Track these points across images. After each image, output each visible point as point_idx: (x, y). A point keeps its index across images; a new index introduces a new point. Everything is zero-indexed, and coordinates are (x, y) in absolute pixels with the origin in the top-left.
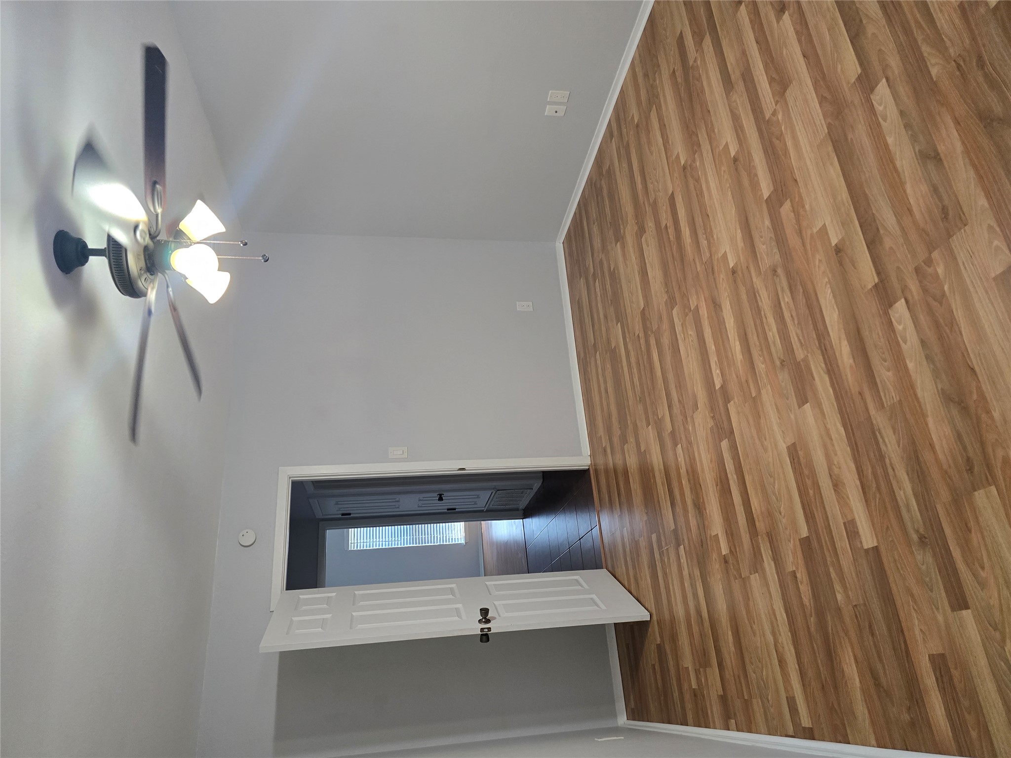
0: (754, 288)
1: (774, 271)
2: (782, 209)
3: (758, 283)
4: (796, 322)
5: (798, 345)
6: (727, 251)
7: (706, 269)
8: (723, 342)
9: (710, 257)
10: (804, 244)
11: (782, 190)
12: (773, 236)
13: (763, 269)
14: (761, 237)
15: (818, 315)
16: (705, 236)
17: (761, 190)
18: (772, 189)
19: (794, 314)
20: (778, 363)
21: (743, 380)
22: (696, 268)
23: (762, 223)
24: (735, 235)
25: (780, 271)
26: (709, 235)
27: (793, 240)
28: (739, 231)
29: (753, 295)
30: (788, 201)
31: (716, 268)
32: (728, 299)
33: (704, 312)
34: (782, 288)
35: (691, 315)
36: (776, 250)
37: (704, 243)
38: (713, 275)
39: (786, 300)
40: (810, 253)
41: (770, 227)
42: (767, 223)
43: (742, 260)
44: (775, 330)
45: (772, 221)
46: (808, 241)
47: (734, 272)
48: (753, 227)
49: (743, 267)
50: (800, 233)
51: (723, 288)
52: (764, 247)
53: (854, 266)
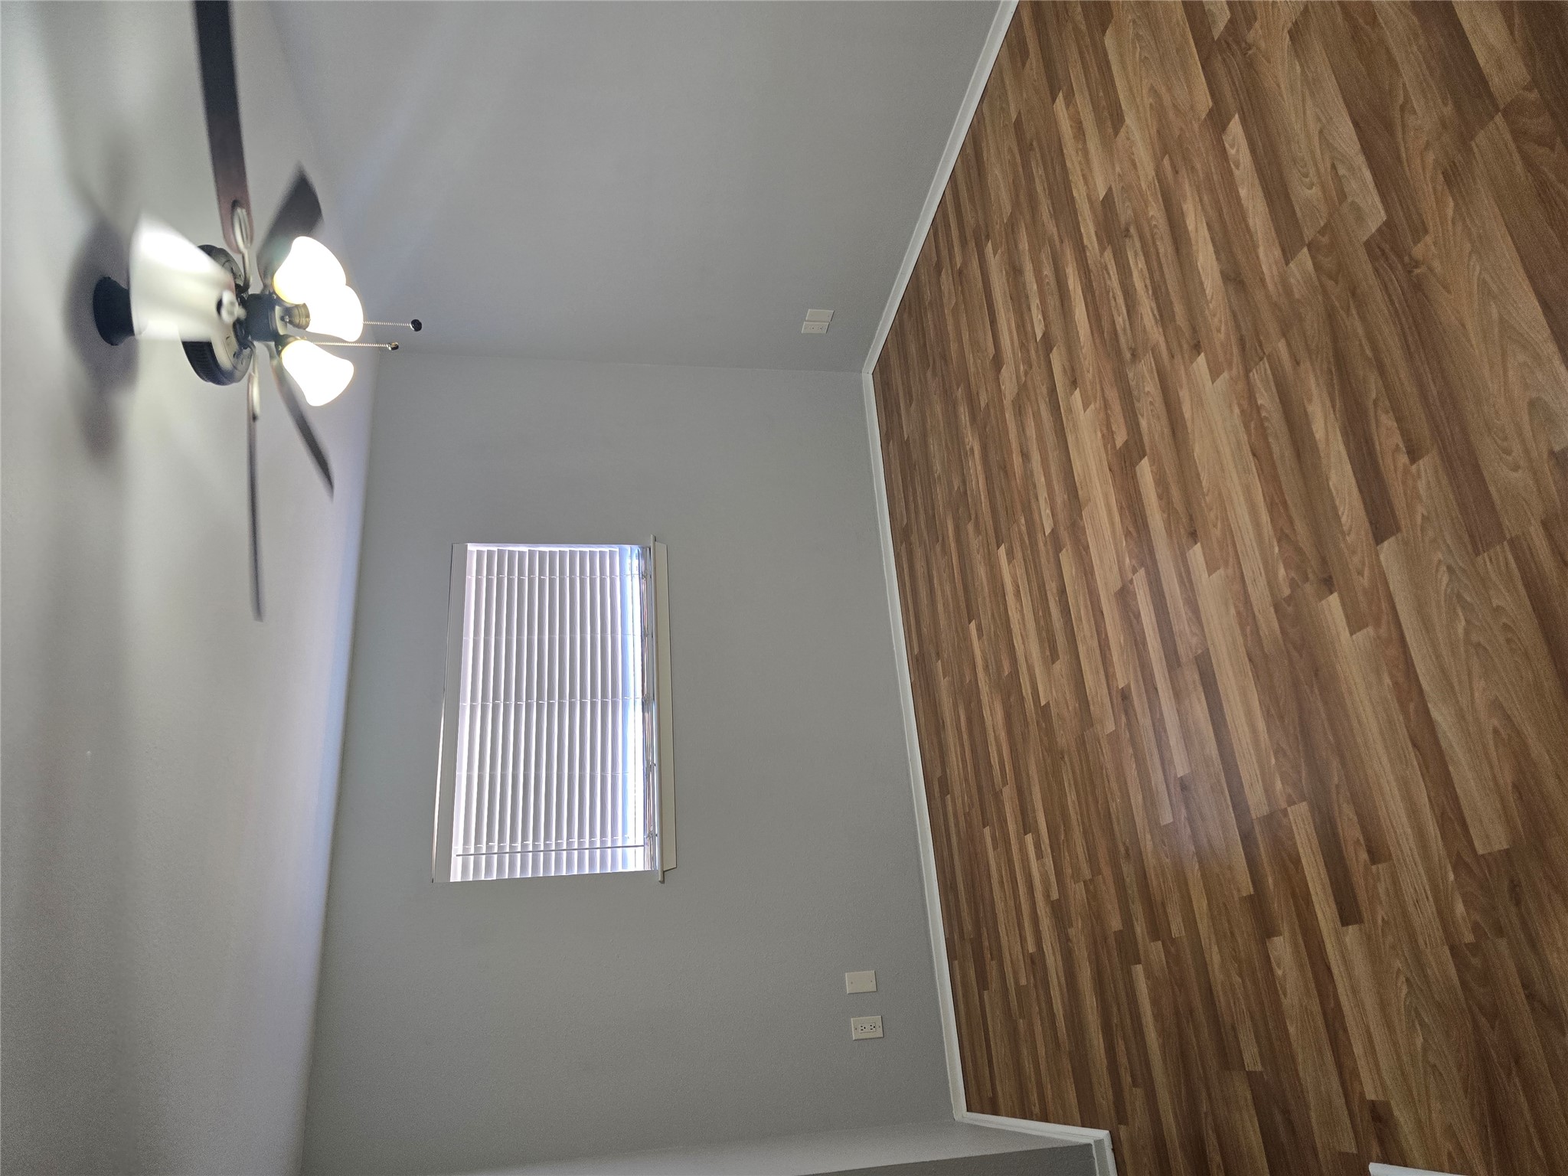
0: (1163, 326)
1: (1134, 355)
2: (1125, 438)
3: (1156, 334)
4: (1111, 294)
5: (1109, 267)
6: (1210, 382)
7: (1261, 346)
8: (1221, 215)
9: (1251, 371)
10: (1102, 389)
11: (1125, 462)
12: (1137, 405)
13: (1149, 357)
14: (1151, 403)
15: (1091, 309)
16: (1264, 414)
17: (1151, 471)
18: (1137, 468)
19: (1113, 303)
20: (1132, 230)
21: (1183, 172)
22: (1289, 345)
23: (1152, 424)
24: (1194, 410)
25: (1128, 356)
26: (1251, 412)
27: (1113, 395)
28: (1187, 415)
29: (1164, 315)
30: (1118, 447)
31: (1235, 350)
32: (1209, 298)
33: (1268, 256)
34: (1125, 333)
35: (1309, 234)
36: (1133, 383)
37: (1266, 399)
38: (1242, 336)
39: (1121, 319)
40: (1097, 381)
41: (1139, 416)
42: (1143, 423)
43: (1182, 367)
44: (1135, 274)
45: (1138, 424)
46: (1099, 394)
47: (1197, 348)
48: (1164, 421)
49: (1180, 357)
50: (1106, 406)
51: (1218, 315)
52: (1147, 389)
53: (1064, 368)
